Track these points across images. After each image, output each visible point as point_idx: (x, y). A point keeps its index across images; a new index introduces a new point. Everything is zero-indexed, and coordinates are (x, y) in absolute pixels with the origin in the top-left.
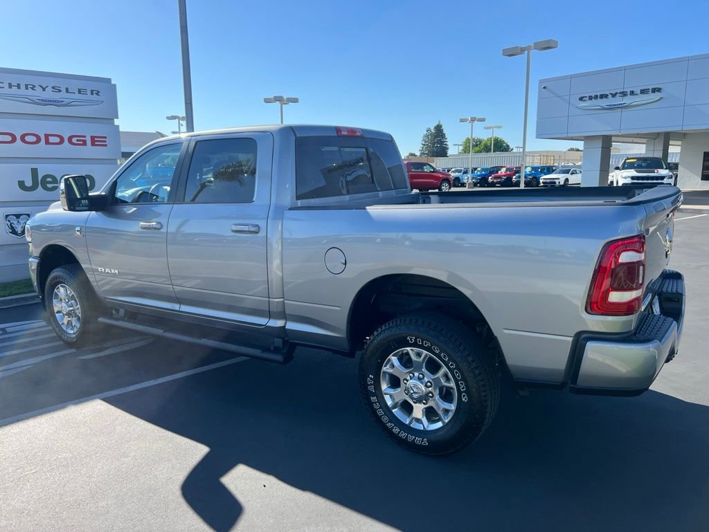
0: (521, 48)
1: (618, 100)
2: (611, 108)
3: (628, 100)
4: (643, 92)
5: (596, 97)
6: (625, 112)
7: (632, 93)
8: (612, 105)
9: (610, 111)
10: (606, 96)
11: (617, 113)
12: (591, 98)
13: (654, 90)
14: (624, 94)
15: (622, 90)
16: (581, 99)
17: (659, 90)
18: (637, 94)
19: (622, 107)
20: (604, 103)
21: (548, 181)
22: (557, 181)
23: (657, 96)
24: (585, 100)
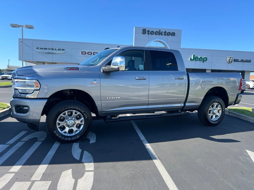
0: (19, 25)
1: (51, 51)
2: (49, 53)
3: (54, 51)
4: (59, 50)
5: (43, 49)
6: (54, 55)
7: (55, 49)
8: (49, 52)
9: (48, 54)
10: (46, 49)
11: (51, 55)
12: (41, 49)
13: (62, 50)
14: (53, 49)
15: (52, 48)
16: (37, 48)
17: (64, 50)
18: (57, 50)
19: (52, 53)
20: (46, 51)
21: (4, 77)
22: (8, 78)
23: (63, 52)
24: (39, 49)
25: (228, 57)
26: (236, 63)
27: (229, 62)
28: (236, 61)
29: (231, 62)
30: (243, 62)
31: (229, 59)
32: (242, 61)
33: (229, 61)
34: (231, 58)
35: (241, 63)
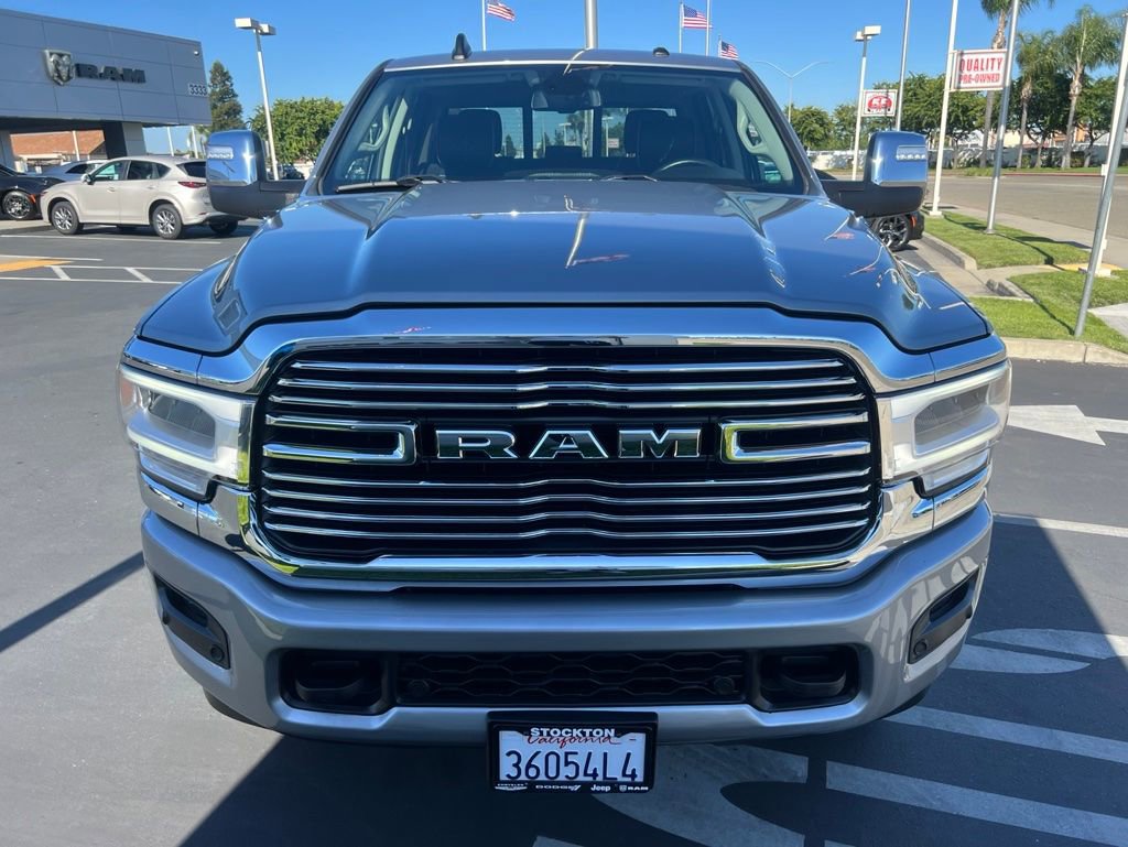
25: (47, 52)
26: (85, 81)
27: (60, 77)
28: (83, 71)
29: (69, 78)
30: (113, 79)
31: (57, 64)
32: (111, 74)
33: (57, 71)
34: (61, 55)
35: (107, 83)
